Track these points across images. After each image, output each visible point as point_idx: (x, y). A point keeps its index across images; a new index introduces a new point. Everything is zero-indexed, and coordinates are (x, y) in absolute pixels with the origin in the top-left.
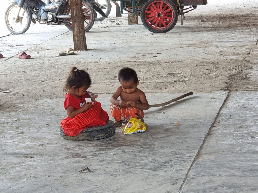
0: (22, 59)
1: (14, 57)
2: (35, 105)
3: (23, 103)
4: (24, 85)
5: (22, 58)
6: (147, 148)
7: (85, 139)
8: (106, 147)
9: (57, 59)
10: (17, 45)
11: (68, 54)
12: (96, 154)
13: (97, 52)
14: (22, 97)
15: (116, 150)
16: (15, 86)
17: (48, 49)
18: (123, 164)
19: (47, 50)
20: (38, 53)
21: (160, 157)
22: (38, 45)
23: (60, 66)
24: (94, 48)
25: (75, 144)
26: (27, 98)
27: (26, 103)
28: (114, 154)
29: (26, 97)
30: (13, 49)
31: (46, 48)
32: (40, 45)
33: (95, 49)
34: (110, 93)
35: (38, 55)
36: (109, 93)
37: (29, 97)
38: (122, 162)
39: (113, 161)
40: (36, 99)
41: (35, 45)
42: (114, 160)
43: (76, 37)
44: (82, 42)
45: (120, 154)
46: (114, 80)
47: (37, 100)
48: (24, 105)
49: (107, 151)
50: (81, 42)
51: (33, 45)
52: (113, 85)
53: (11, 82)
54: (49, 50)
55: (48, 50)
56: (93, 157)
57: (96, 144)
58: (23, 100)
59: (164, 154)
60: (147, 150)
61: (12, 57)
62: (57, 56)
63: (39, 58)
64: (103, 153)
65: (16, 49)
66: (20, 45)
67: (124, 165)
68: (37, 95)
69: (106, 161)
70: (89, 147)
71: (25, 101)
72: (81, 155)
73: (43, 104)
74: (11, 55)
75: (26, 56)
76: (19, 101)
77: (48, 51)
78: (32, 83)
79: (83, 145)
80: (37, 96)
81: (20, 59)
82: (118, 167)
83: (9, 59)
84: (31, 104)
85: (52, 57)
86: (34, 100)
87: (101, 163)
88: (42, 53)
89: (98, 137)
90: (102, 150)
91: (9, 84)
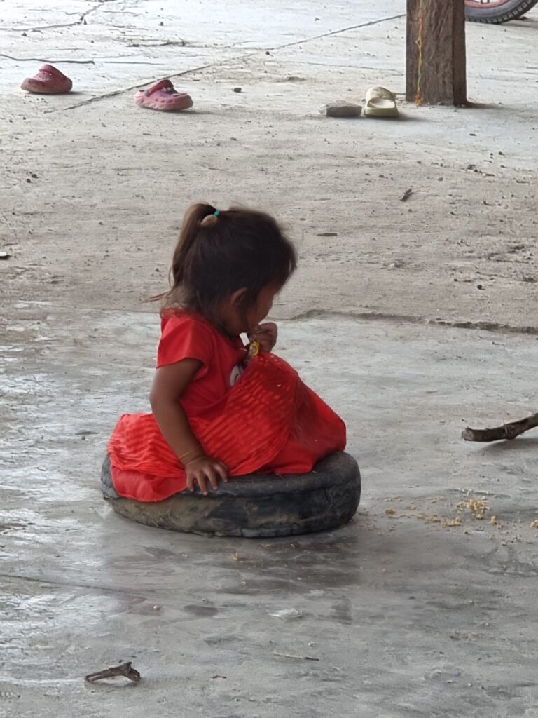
0: (152, 109)
1: (124, 95)
2: (81, 336)
3: (33, 319)
4: (87, 234)
5: (150, 106)
6: (458, 608)
7: (203, 526)
8: (281, 575)
9: (302, 132)
10: (169, 43)
11: (367, 112)
12: (212, 603)
13: (501, 122)
14: (47, 291)
15: (312, 598)
16: (44, 230)
17: (291, 79)
18: (303, 668)
19: (284, 81)
20: (238, 90)
21: (488, 660)
22: (262, 55)
23: (296, 164)
24: (497, 102)
25: (148, 546)
26: (63, 295)
27: (49, 318)
28: (292, 614)
29: (64, 288)
30: (140, 59)
31: (285, 73)
32: (268, 53)
33: (502, 108)
34: (449, 324)
35: (234, 100)
36: (443, 324)
37: (76, 293)
38: (307, 658)
39: (267, 651)
40: (104, 306)
41: (249, 52)
42: (276, 644)
43: (419, 39)
44: (446, 66)
45: (321, 618)
46: (500, 263)
47: (106, 312)
48: (36, 327)
49: (270, 597)
50: (442, 65)
51: (239, 50)
52: (480, 287)
53: (36, 213)
54: (295, 84)
55: (289, 83)
56: (191, 619)
57: (242, 555)
58: (44, 303)
59: (515, 649)
60: (455, 616)
61: (115, 94)
62: (311, 117)
63: (229, 113)
64: (244, 605)
65: (152, 60)
66: (183, 44)
67: (306, 675)
68: (117, 287)
69: (236, 644)
70: (201, 569)
71: (50, 309)
72: (145, 599)
73: (119, 332)
74: (111, 85)
75: (172, 97)
76: (21, 304)
77: (289, 88)
78: (124, 228)
79: (181, 554)
80: (112, 293)
81: (144, 107)
82: (274, 681)
83: (94, 104)
84: (70, 327)
85: (290, 117)
86: (89, 310)
87: (208, 653)
88: (258, 95)
89: (261, 526)
90: (251, 590)
91: (25, 220)
